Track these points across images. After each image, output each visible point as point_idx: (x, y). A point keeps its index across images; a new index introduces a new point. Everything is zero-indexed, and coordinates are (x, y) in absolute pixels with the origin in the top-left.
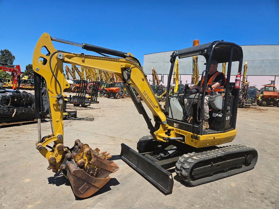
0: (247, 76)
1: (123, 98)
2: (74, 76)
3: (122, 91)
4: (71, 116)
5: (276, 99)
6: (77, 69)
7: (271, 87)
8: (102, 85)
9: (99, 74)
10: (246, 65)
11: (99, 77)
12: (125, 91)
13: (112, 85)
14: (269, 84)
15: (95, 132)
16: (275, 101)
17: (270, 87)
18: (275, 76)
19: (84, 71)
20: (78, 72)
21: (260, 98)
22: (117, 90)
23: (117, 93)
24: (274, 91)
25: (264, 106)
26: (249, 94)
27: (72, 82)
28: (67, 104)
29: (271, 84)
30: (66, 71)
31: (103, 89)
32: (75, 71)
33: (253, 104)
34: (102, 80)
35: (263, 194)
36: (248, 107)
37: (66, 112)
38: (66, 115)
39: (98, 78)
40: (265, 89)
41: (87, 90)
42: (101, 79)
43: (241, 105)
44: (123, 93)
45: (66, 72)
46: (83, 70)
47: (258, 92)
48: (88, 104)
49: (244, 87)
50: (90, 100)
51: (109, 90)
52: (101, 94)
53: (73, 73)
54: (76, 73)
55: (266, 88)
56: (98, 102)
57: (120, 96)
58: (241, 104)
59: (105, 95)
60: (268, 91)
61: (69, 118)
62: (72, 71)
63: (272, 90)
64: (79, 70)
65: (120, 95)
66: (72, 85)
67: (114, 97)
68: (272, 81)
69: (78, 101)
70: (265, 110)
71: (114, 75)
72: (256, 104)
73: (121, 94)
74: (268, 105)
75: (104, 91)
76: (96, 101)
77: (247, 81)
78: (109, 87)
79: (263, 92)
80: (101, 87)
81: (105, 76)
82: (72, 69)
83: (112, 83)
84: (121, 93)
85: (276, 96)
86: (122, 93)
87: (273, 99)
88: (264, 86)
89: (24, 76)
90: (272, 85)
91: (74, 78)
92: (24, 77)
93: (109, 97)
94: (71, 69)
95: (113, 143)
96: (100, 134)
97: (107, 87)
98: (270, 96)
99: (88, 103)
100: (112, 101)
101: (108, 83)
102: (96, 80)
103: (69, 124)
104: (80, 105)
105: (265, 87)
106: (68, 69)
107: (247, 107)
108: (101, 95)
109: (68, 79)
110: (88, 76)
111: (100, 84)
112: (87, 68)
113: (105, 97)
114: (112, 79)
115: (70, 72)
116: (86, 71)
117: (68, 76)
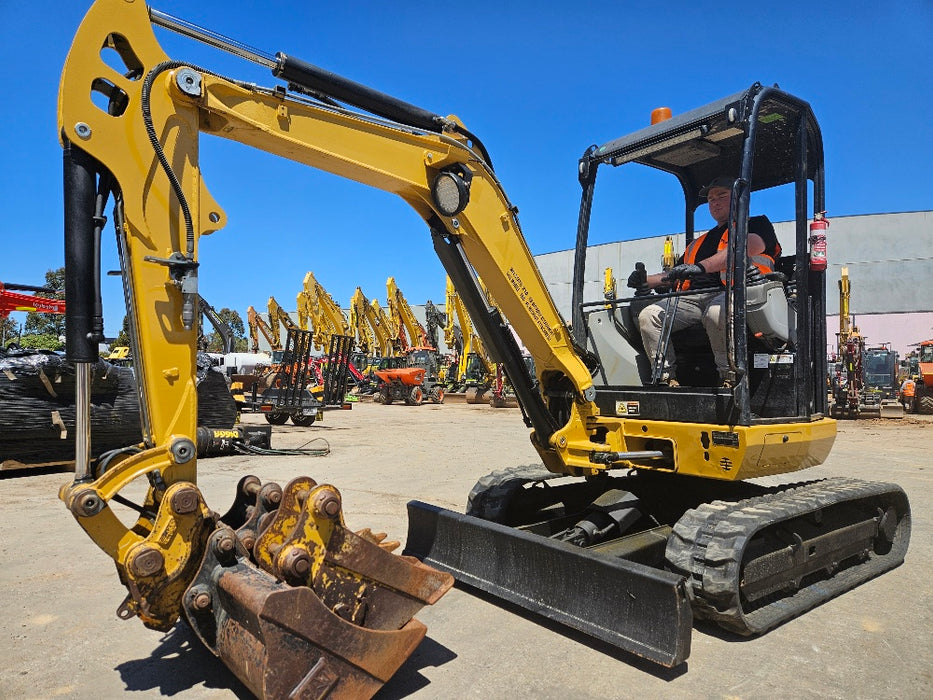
0: (853, 315)
1: (435, 402)
2: (275, 341)
3: (431, 380)
6: (286, 319)
8: (366, 361)
9: (356, 329)
10: (845, 277)
11: (357, 338)
12: (442, 380)
13: (400, 362)
19: (309, 320)
20: (290, 327)
22: (413, 375)
23: (415, 386)
25: (927, 412)
26: (870, 370)
27: (264, 358)
30: (250, 326)
31: (371, 376)
32: (281, 323)
33: (890, 405)
34: (365, 346)
36: (872, 417)
40: (922, 353)
42: (364, 345)
43: (847, 410)
44: (437, 385)
45: (251, 329)
46: (304, 319)
47: (900, 367)
49: (850, 347)
51: (389, 377)
52: (362, 393)
53: (272, 329)
54: (282, 330)
55: (924, 353)
57: (425, 396)
58: (847, 406)
59: (377, 394)
62: (269, 324)
64: (290, 321)
65: (425, 392)
66: (269, 368)
67: (407, 400)
71: (406, 330)
73: (429, 389)
75: (372, 383)
78: (389, 367)
79: (917, 366)
80: (362, 369)
81: (377, 334)
82: (271, 320)
83: (398, 354)
84: (428, 385)
86: (433, 386)
88: (918, 347)
89: (117, 349)
91: (274, 347)
92: (117, 352)
93: (389, 403)
94: (265, 318)
97: (380, 369)
100: (397, 411)
101: (385, 356)
105: (924, 347)
106: (258, 319)
107: (872, 415)
108: (363, 397)
109: (256, 350)
110: (320, 338)
111: (359, 361)
112: (317, 313)
113: (376, 401)
114: (399, 343)
115: (264, 327)
116: (313, 321)
117: (256, 340)
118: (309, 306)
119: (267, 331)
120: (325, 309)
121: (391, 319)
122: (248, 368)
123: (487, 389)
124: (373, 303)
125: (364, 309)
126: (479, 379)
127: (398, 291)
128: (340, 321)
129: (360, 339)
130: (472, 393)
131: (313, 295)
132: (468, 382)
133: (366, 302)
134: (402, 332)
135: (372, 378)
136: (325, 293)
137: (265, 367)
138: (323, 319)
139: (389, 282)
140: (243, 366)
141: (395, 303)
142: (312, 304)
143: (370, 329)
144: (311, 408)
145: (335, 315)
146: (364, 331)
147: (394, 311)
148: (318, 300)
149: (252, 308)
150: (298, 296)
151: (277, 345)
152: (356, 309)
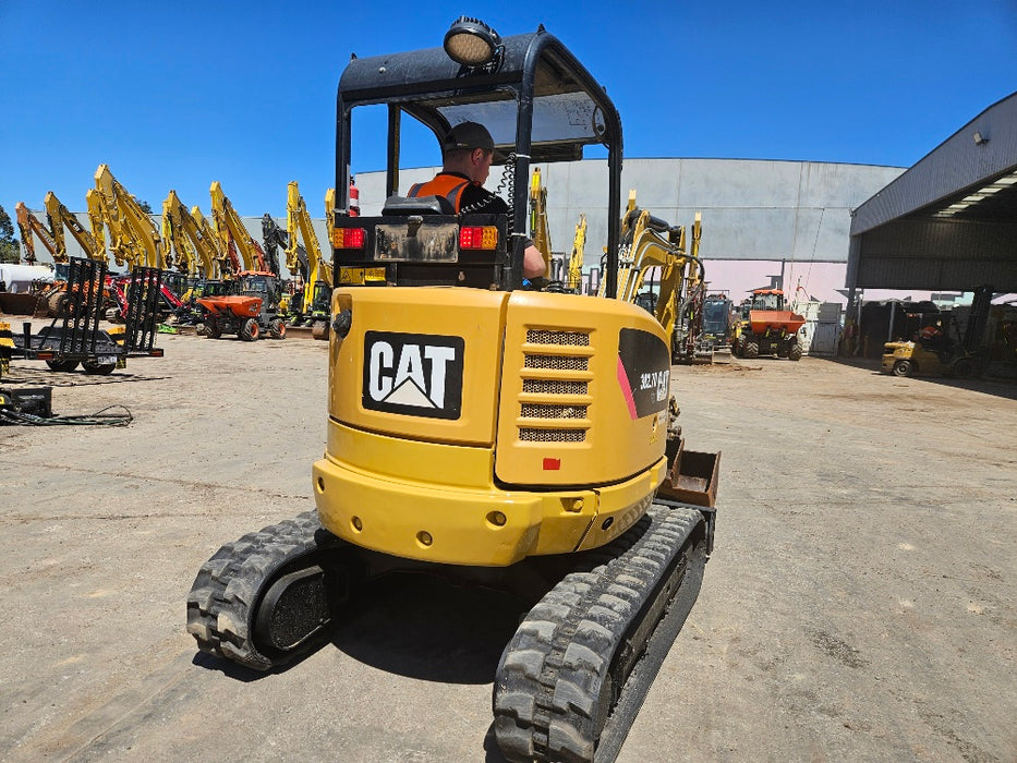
1: (275, 336)
2: (58, 251)
3: (269, 311)
4: (25, 410)
5: (787, 333)
6: (71, 220)
7: (771, 297)
8: (186, 283)
9: (171, 242)
10: (698, 223)
11: (173, 255)
12: (284, 312)
13: (229, 288)
14: (764, 289)
15: (127, 470)
16: (784, 342)
17: (767, 295)
18: (784, 261)
19: (105, 230)
20: (79, 233)
21: (739, 331)
22: (247, 305)
23: (249, 318)
24: (779, 308)
25: (751, 356)
26: (708, 317)
27: (48, 274)
28: (11, 363)
29: (773, 286)
30: (21, 228)
31: (192, 303)
32: (65, 227)
33: (721, 351)
34: (185, 265)
35: (736, 640)
39: (169, 258)
40: (754, 301)
41: (122, 306)
42: (182, 264)
43: (685, 356)
44: (277, 317)
45: (22, 231)
46: (98, 225)
47: (734, 312)
48: (114, 359)
49: (694, 297)
50: (121, 343)
51: (217, 307)
52: (181, 323)
53: (53, 235)
54: (68, 236)
55: (756, 300)
56: (160, 353)
57: (262, 330)
59: (201, 326)
60: (765, 309)
61: (16, 418)
62: (49, 228)
63: (776, 306)
64: (79, 225)
65: (262, 325)
66: (52, 286)
67: (239, 334)
68: (774, 279)
69: (62, 348)
70: (754, 369)
71: (237, 249)
72: (728, 351)
73: (266, 322)
74: (764, 353)
75: (194, 311)
76: (150, 349)
78: (216, 293)
79: (748, 313)
80: (181, 294)
81: (200, 250)
82: (50, 218)
83: (227, 277)
84: (265, 317)
85: (785, 326)
86: (271, 319)
87: (775, 333)
88: (751, 294)
90: (775, 290)
91: (57, 259)
93: (216, 334)
94: (42, 218)
95: (200, 510)
96: (152, 475)
97: (205, 294)
98: (769, 325)
99: (112, 355)
100: (227, 349)
101: (210, 278)
102: (161, 264)
103: (10, 441)
104: (80, 367)
105: (755, 295)
106: (30, 217)
107: (705, 361)
108: (183, 328)
109: (31, 260)
110: (122, 251)
111: (176, 283)
112: (116, 218)
113: (200, 334)
114: (229, 264)
115: (40, 230)
116: (111, 228)
117: (31, 248)
118: (103, 207)
119: (46, 235)
120: (126, 212)
121: (217, 235)
122: (21, 284)
124: (193, 211)
125: (181, 219)
126: (327, 312)
127: (226, 199)
128: (149, 232)
129: (177, 255)
130: (319, 327)
131: (108, 193)
132: (316, 314)
133: (182, 210)
134: (232, 251)
135: (194, 306)
136: (126, 193)
137: (45, 285)
138: (125, 226)
139: (213, 187)
140: (13, 282)
141: (222, 214)
142: (111, 207)
143: (188, 243)
144: (108, 355)
145: (141, 222)
146: (182, 246)
147: (222, 224)
148: (116, 201)
149: (22, 204)
150: (89, 193)
151: (63, 256)
152: (170, 217)
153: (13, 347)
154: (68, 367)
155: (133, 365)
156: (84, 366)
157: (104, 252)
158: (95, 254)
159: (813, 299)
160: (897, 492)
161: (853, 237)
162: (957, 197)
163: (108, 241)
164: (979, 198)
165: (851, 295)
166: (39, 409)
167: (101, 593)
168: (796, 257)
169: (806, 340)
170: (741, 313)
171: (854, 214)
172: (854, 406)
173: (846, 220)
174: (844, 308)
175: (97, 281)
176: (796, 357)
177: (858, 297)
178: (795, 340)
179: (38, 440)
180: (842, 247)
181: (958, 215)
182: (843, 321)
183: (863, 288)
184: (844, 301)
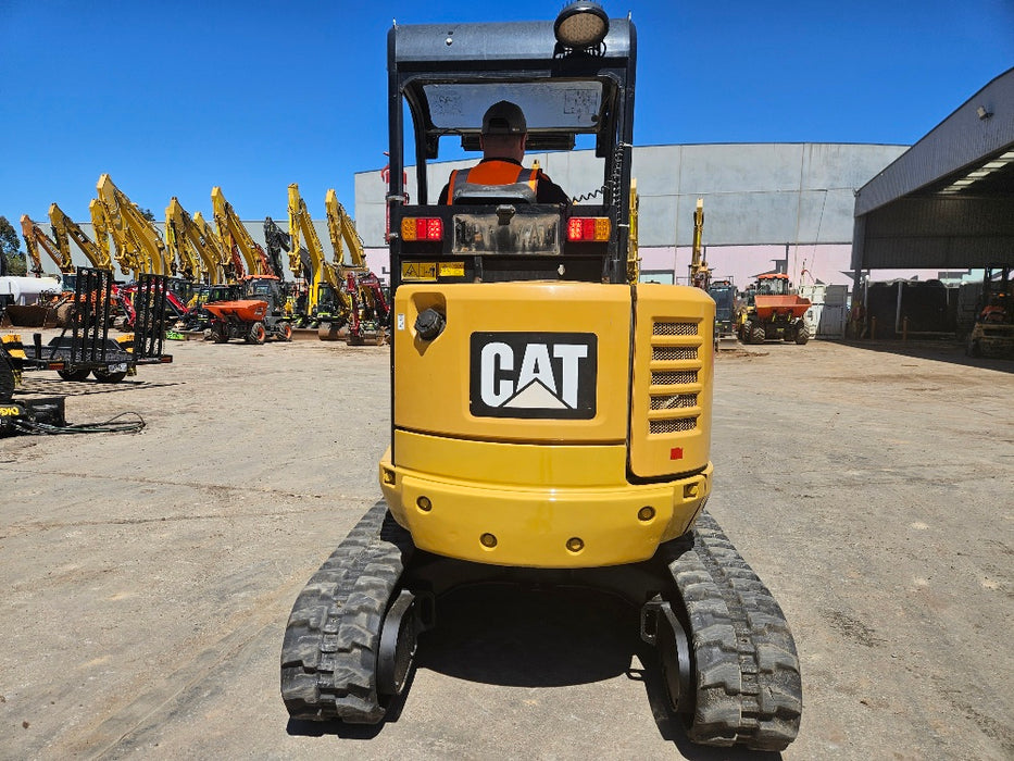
0: (705, 246)
1: (282, 339)
2: (64, 262)
3: (274, 314)
4: (38, 421)
5: (794, 317)
6: (76, 232)
7: (776, 281)
8: (191, 290)
9: (176, 250)
10: (700, 209)
11: (177, 262)
12: (289, 313)
13: (233, 293)
14: (771, 272)
15: (142, 475)
16: (791, 326)
17: (772, 280)
18: (788, 245)
19: (110, 240)
20: (84, 243)
21: (745, 317)
22: (252, 309)
23: (255, 321)
24: (785, 292)
25: (758, 342)
27: (50, 284)
28: (24, 374)
29: (778, 270)
30: (27, 240)
31: (198, 309)
32: (69, 237)
33: (727, 337)
34: (189, 271)
37: (13, 402)
38: (14, 417)
39: (173, 265)
40: (759, 286)
41: (129, 314)
42: (187, 270)
44: (283, 320)
45: (28, 244)
46: (102, 235)
47: (739, 298)
48: (123, 367)
49: (697, 283)
50: (130, 350)
51: (223, 312)
52: (188, 329)
53: (58, 246)
54: (73, 246)
55: (761, 285)
56: (168, 359)
57: (268, 333)
59: (208, 331)
60: (770, 293)
61: (31, 429)
62: (54, 239)
63: (781, 290)
64: (83, 235)
65: (268, 328)
66: (60, 296)
67: (246, 338)
68: (779, 263)
69: (73, 357)
70: (761, 355)
71: (241, 254)
72: (734, 337)
73: (272, 325)
74: (771, 338)
75: (201, 317)
76: (159, 355)
77: (703, 264)
78: (222, 298)
79: (753, 299)
80: (187, 300)
81: (204, 256)
82: (54, 230)
83: (232, 282)
84: (271, 320)
85: (790, 310)
86: (278, 322)
87: (783, 317)
88: (756, 279)
90: (780, 275)
91: (63, 270)
93: (223, 339)
94: (47, 229)
95: (215, 511)
96: (167, 479)
97: (211, 300)
98: (774, 310)
99: (121, 362)
100: (234, 353)
101: (216, 282)
102: (166, 271)
103: (25, 452)
104: (91, 376)
105: (760, 280)
106: (36, 230)
108: (191, 334)
109: (38, 272)
110: (127, 260)
111: (181, 289)
112: (119, 227)
113: (207, 339)
114: (233, 268)
115: (46, 242)
116: (115, 238)
117: (37, 260)
118: (107, 217)
119: (51, 247)
120: (129, 220)
121: (220, 239)
122: (29, 297)
123: (342, 325)
124: (195, 217)
125: (184, 225)
126: (333, 313)
127: (227, 204)
128: (153, 239)
129: (182, 261)
130: (325, 328)
131: (111, 202)
132: (320, 315)
133: (185, 216)
134: (235, 256)
135: (200, 312)
136: (128, 201)
137: (53, 296)
138: (129, 235)
139: (214, 192)
140: (22, 294)
141: (224, 220)
142: (112, 217)
143: (192, 249)
144: (118, 363)
145: (145, 230)
146: (186, 252)
147: (224, 229)
148: (120, 211)
149: (27, 217)
150: (92, 204)
151: (69, 267)
152: (173, 224)
153: (25, 358)
154: (80, 376)
155: (144, 372)
156: (94, 374)
157: (110, 262)
158: (101, 264)
159: (818, 282)
160: (909, 472)
161: (858, 218)
162: (962, 173)
163: (113, 251)
164: (984, 174)
165: (857, 276)
166: (53, 418)
167: (122, 596)
168: (800, 241)
169: (812, 322)
170: (746, 299)
171: (858, 194)
172: (864, 387)
173: (850, 201)
174: (850, 290)
175: (104, 291)
176: (802, 341)
177: (864, 279)
178: (801, 324)
179: (54, 449)
180: (847, 228)
181: (963, 191)
182: (849, 303)
183: (869, 269)
184: (850, 283)
